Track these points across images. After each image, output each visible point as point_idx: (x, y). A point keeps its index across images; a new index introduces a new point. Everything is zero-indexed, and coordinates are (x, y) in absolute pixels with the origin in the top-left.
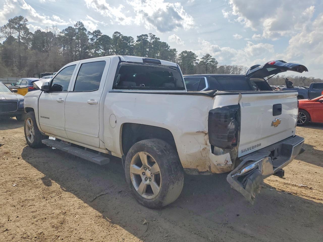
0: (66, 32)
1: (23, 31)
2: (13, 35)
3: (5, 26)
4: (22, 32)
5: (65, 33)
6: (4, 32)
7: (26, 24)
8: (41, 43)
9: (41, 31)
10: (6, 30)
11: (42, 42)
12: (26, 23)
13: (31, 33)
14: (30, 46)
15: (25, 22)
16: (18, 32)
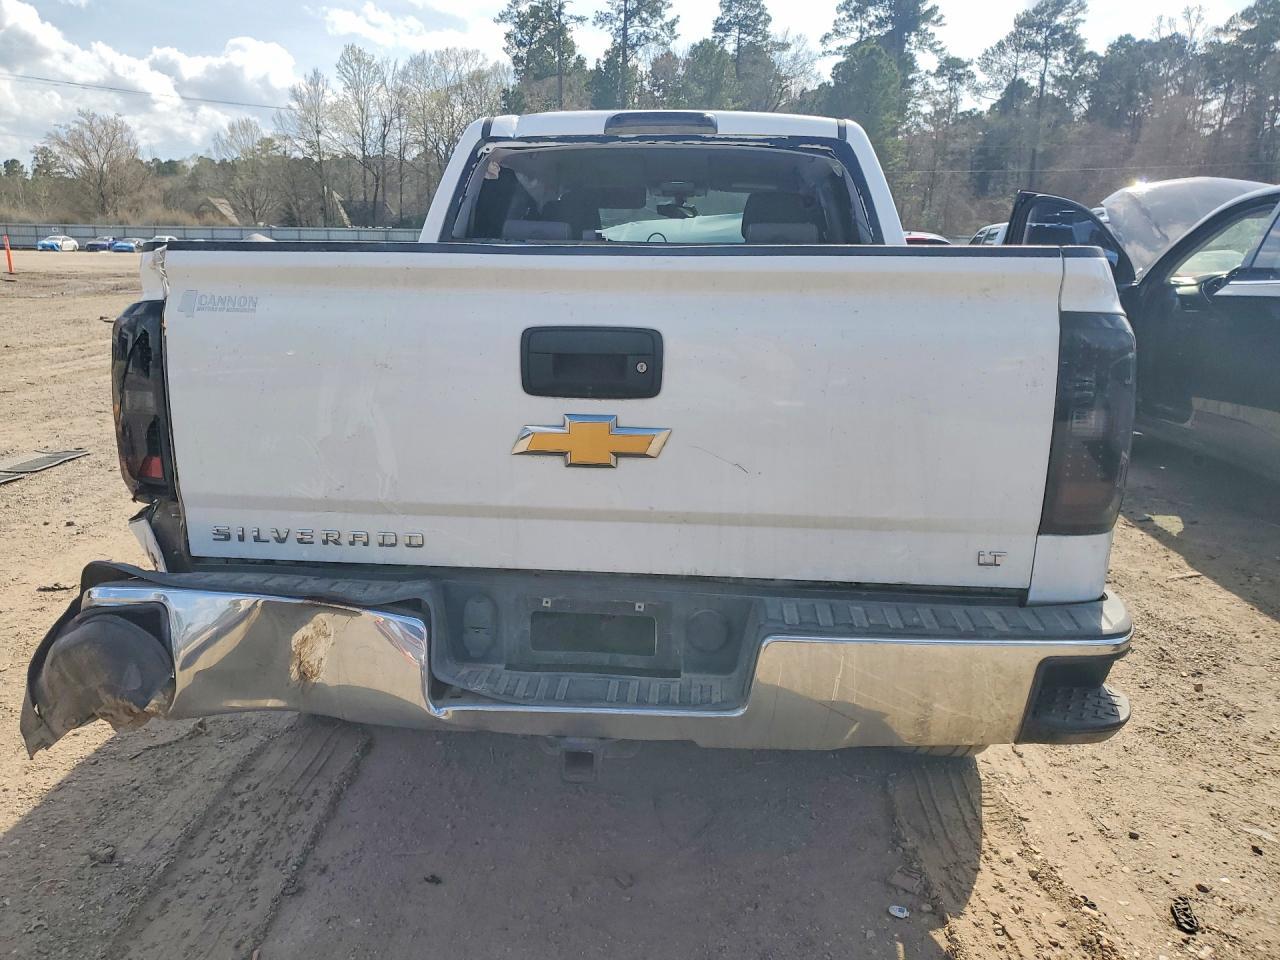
0: (1245, 27)
1: (1061, 54)
2: (1023, 75)
3: (1000, 45)
4: (1056, 58)
5: (1239, 30)
6: (996, 67)
7: (1077, 21)
8: (1122, 88)
9: (1133, 39)
10: (1004, 58)
11: (1124, 85)
12: (1079, 16)
13: (1092, 56)
14: (1082, 105)
15: (1073, 14)
16: (1043, 61)
